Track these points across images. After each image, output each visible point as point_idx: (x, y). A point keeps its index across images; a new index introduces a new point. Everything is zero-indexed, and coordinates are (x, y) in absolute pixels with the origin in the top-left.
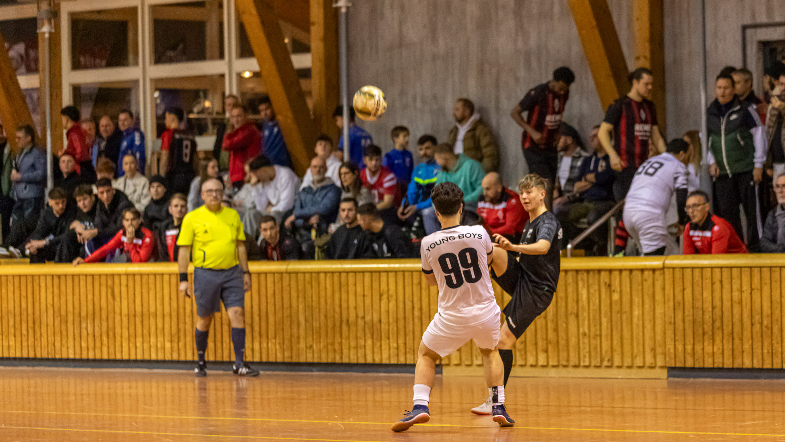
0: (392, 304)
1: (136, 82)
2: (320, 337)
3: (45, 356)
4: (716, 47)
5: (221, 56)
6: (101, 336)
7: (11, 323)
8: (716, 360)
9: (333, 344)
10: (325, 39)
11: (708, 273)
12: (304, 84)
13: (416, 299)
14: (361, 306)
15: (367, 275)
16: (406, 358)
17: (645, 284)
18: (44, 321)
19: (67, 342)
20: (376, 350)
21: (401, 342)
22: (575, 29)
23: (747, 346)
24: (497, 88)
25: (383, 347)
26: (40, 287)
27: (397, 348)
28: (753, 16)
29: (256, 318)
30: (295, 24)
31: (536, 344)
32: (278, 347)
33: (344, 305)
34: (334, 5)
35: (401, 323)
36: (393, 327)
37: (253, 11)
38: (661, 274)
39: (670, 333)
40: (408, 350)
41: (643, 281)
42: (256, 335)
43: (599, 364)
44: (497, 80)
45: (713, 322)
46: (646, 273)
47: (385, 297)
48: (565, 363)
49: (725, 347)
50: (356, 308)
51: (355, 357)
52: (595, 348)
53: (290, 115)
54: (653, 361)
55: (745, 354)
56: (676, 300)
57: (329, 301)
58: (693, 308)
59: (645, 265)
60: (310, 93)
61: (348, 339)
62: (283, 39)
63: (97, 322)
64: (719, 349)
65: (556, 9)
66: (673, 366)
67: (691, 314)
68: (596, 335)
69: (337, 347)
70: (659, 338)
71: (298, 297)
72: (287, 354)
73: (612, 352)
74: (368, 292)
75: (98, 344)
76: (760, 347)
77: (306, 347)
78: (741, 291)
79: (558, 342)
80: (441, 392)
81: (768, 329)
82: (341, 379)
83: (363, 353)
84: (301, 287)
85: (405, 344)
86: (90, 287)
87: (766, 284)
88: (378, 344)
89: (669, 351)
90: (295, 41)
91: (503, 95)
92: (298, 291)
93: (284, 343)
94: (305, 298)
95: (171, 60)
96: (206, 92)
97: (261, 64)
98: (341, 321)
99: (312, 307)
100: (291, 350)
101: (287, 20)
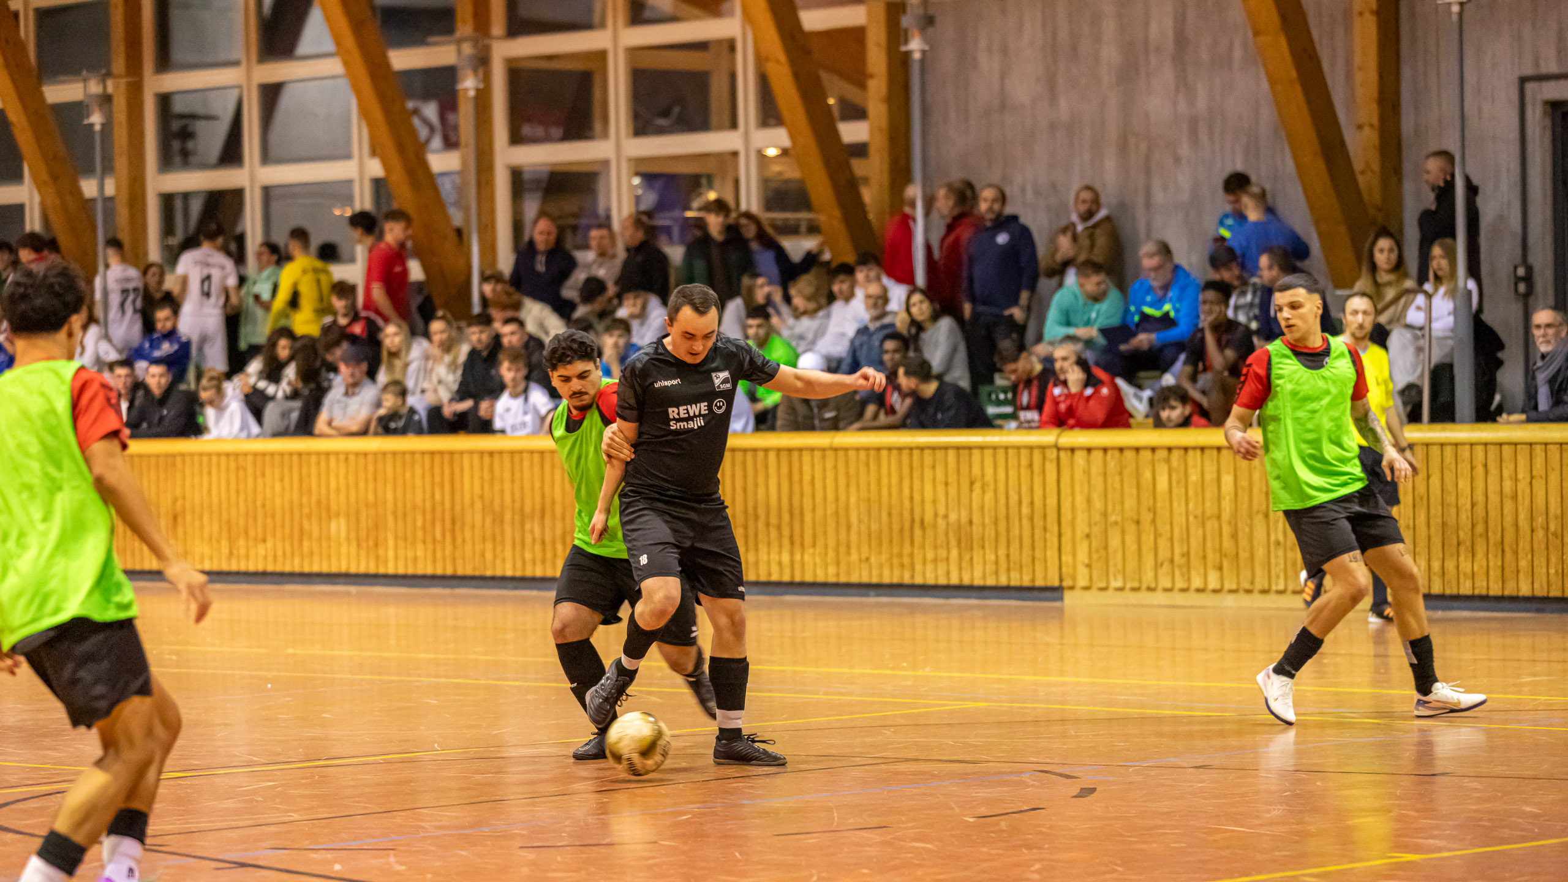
0: (989, 496)
1: (606, 163)
2: (880, 545)
3: (469, 572)
4: (1480, 110)
5: (734, 125)
6: (554, 542)
7: (419, 523)
8: (1477, 584)
9: (900, 555)
10: (889, 99)
11: (1465, 452)
12: (859, 167)
13: (1024, 489)
14: (942, 499)
15: (952, 454)
16: (1009, 578)
18: (468, 520)
19: (503, 551)
20: (964, 564)
21: (1002, 552)
22: (1265, 85)
23: (1523, 564)
24: (1148, 173)
25: (975, 560)
26: (462, 470)
27: (997, 563)
28: (1537, 64)
29: (786, 517)
30: (842, 75)
31: (1204, 557)
32: (818, 560)
33: (917, 497)
34: (903, 49)
35: (1002, 525)
36: (990, 532)
37: (782, 57)
40: (1012, 565)
42: (786, 541)
44: (1148, 159)
45: (1473, 526)
47: (977, 486)
48: (1247, 586)
49: (1491, 564)
50: (934, 502)
51: (933, 576)
53: (837, 213)
55: (1521, 576)
56: (1416, 495)
57: (894, 491)
58: (1443, 505)
60: (866, 180)
61: (923, 546)
62: (825, 99)
63: (548, 522)
64: (1481, 567)
65: (1238, 53)
67: (1440, 513)
69: (906, 560)
71: (848, 486)
72: (832, 570)
74: (952, 478)
75: (549, 555)
76: (1544, 564)
77: (860, 561)
78: (1516, 480)
79: (1237, 554)
80: (1062, 628)
81: (1557, 537)
82: (912, 609)
83: (945, 571)
84: (852, 471)
85: (1008, 556)
86: (537, 470)
87: (1553, 469)
88: (967, 557)
90: (843, 102)
91: (1156, 184)
92: (847, 476)
93: (826, 554)
94: (858, 486)
95: (661, 131)
96: (710, 178)
97: (792, 136)
98: (913, 521)
99: (869, 500)
100: (838, 564)
101: (831, 70)
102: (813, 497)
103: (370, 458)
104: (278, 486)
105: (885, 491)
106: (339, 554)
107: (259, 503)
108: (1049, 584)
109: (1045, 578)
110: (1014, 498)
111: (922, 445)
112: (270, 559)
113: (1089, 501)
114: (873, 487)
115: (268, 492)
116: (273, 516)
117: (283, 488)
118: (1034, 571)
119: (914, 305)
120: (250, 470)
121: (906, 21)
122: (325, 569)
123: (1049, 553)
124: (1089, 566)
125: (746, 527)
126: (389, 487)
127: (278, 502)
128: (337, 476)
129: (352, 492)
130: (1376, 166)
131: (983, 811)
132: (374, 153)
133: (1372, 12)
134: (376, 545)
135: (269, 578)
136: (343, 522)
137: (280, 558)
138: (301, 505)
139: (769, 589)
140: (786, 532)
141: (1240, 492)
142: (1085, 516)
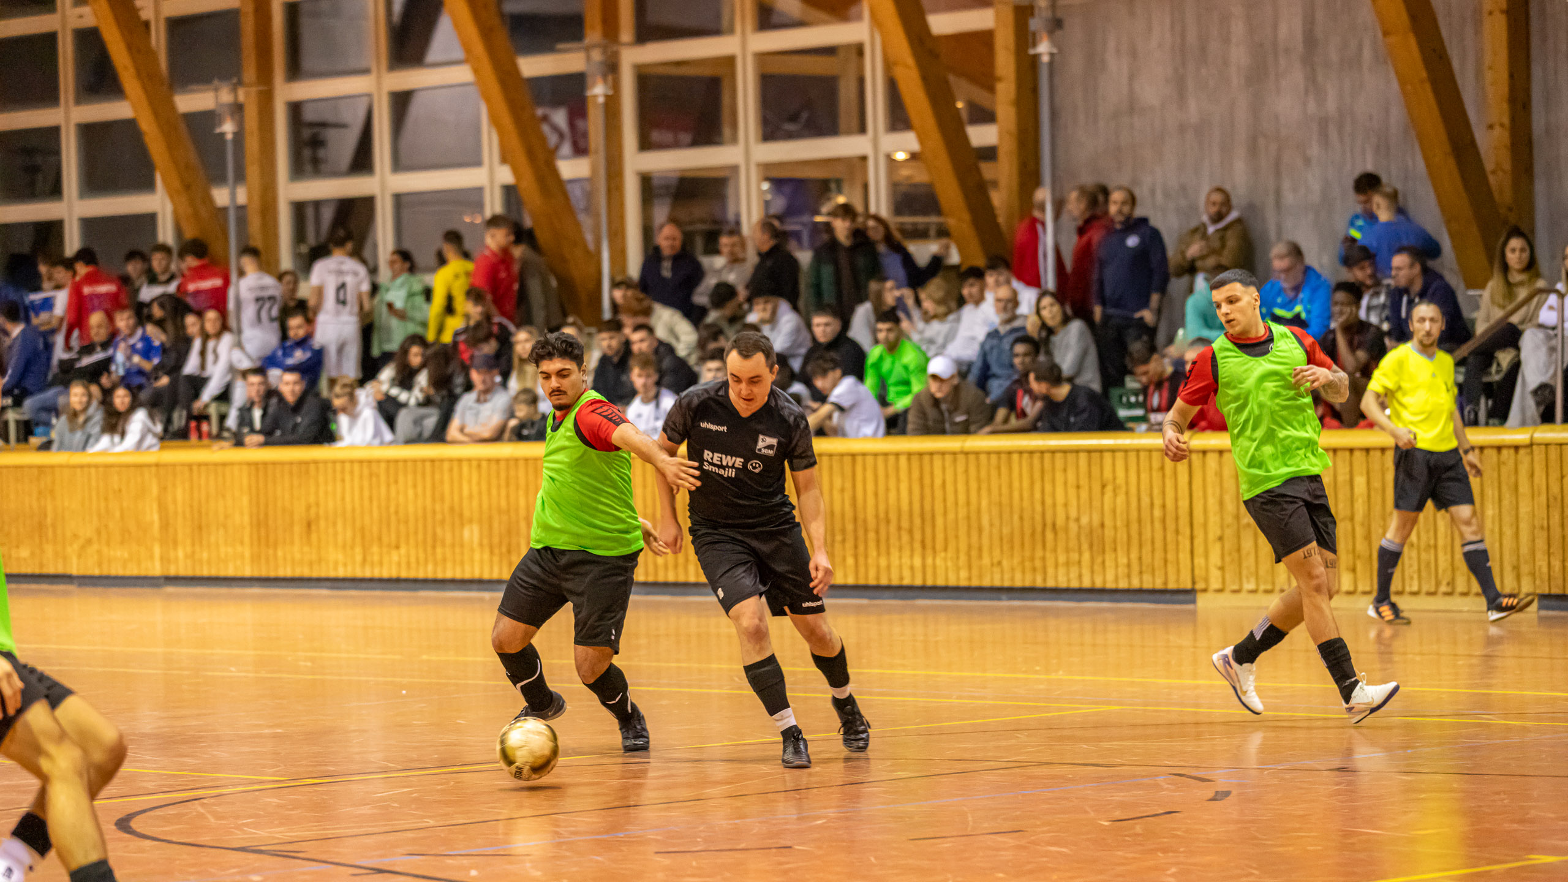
0: (1121, 499)
1: (735, 168)
2: (1012, 548)
5: (862, 129)
9: (1032, 559)
10: (1018, 102)
12: (988, 170)
13: (1156, 491)
14: (1073, 502)
15: (1083, 456)
16: (1141, 581)
17: (1504, 470)
20: (1096, 567)
21: (1134, 555)
22: (1395, 85)
24: (1278, 174)
25: (1107, 563)
27: (1129, 566)
29: (917, 521)
30: (973, 79)
32: (950, 564)
33: (1049, 501)
34: (1032, 52)
35: (1134, 527)
36: (1122, 535)
37: (910, 61)
38: (1528, 453)
39: (1541, 543)
40: (1144, 568)
41: (1500, 464)
42: (917, 545)
43: (1433, 590)
44: (1278, 161)
46: (1505, 452)
47: (1109, 488)
50: (1066, 505)
51: (1065, 579)
52: (1428, 564)
53: (966, 216)
54: (1515, 585)
56: (1550, 492)
57: (1026, 495)
59: (1503, 440)
60: (995, 184)
61: (1055, 550)
62: (954, 102)
65: (1367, 54)
66: (1546, 592)
68: (1429, 546)
69: (1038, 564)
70: (1524, 550)
71: (979, 489)
72: (963, 574)
73: (1453, 570)
74: (1084, 482)
77: (992, 565)
80: (1195, 632)
82: (1045, 611)
83: (1077, 574)
84: (983, 474)
85: (1140, 559)
88: (1099, 560)
89: (1540, 570)
90: (972, 106)
91: (1286, 184)
92: (979, 480)
93: (958, 558)
94: (989, 491)
95: (790, 136)
96: (839, 182)
97: (921, 140)
98: (1044, 525)
99: (1000, 504)
100: (970, 568)
101: (961, 74)
102: (945, 500)
103: (503, 464)
104: (411, 492)
105: (1016, 494)
106: (472, 560)
107: (392, 509)
108: (1182, 586)
109: (1178, 581)
110: (1145, 500)
111: (1053, 448)
112: (404, 565)
113: (1221, 503)
114: (1005, 490)
115: (401, 499)
116: (407, 522)
117: (416, 495)
118: (1166, 574)
119: (1045, 308)
120: (383, 478)
121: (1035, 24)
122: (458, 575)
123: (1181, 556)
124: (1222, 568)
125: (877, 532)
126: (521, 493)
127: (411, 509)
128: (470, 482)
129: (485, 498)
130: (1507, 166)
131: (1118, 814)
132: (504, 160)
133: (1502, 12)
134: (509, 552)
135: (403, 585)
136: (476, 528)
137: (413, 565)
138: (434, 512)
139: (900, 593)
140: (918, 536)
141: (1372, 493)
142: (1217, 518)
